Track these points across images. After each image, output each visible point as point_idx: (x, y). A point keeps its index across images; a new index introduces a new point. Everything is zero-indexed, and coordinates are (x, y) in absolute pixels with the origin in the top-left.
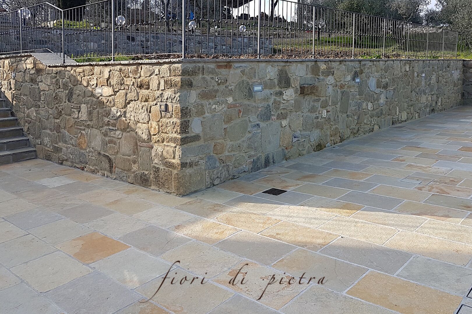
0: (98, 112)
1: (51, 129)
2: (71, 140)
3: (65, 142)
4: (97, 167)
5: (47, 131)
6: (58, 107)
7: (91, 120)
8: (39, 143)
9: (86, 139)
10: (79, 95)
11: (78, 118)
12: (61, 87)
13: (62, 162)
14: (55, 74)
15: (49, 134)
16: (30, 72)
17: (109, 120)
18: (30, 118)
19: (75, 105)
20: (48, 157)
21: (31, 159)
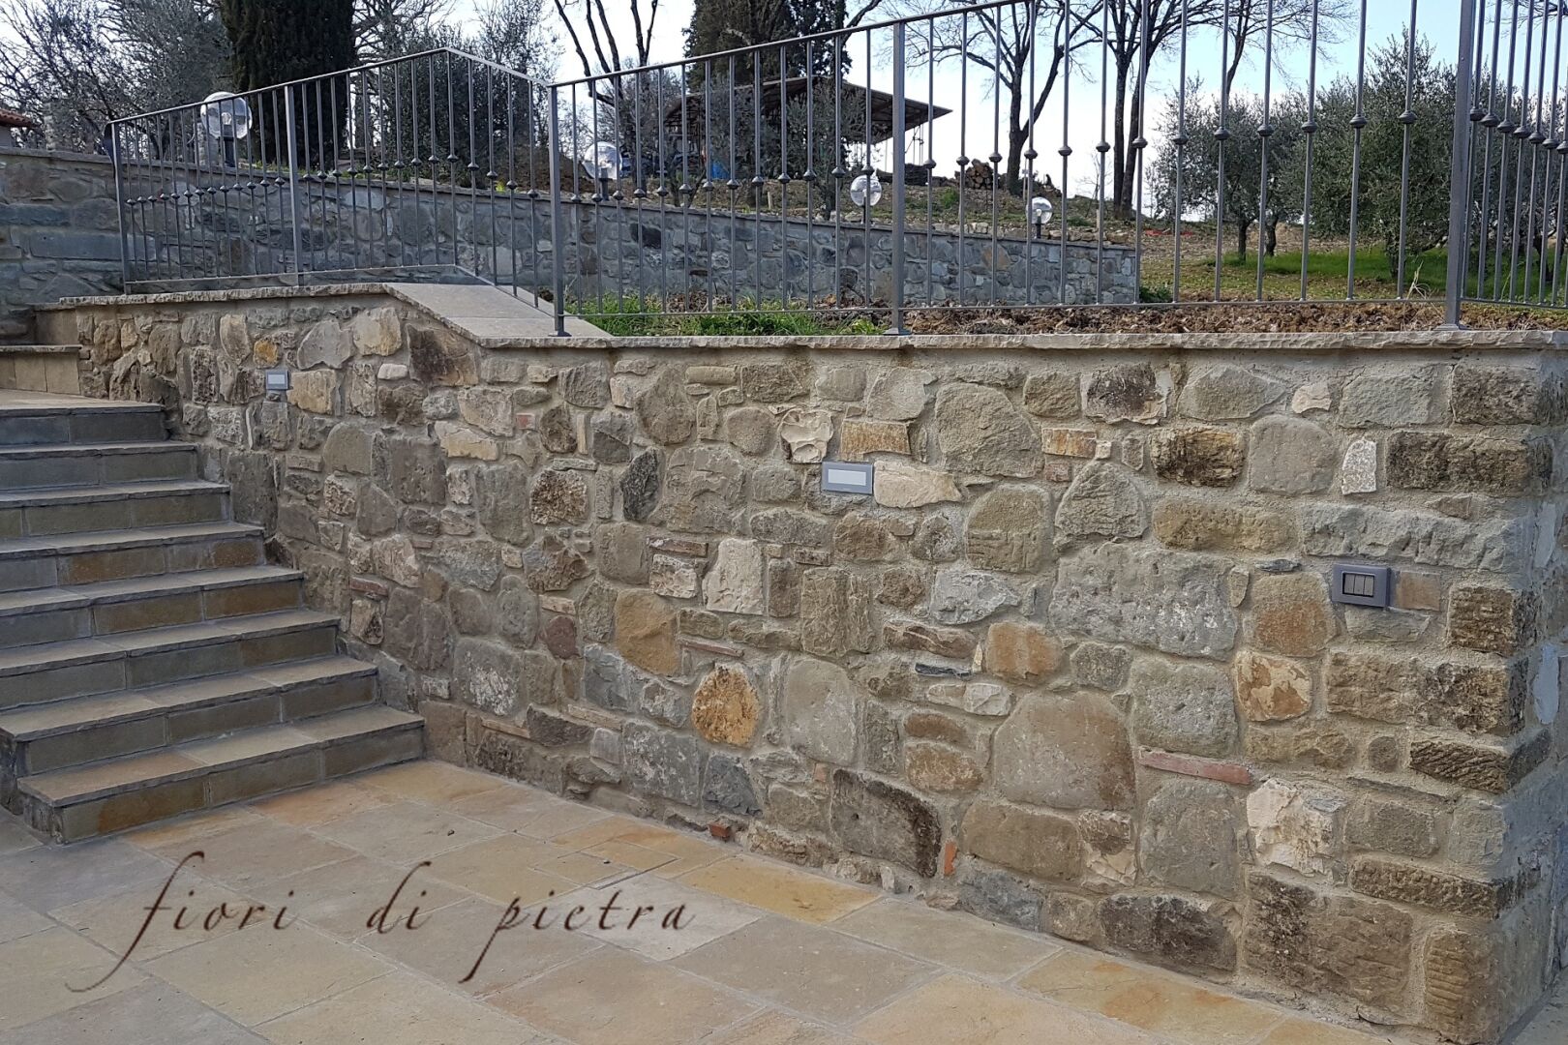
0: (842, 582)
1: (515, 639)
2: (653, 699)
3: (615, 703)
4: (822, 838)
5: (489, 644)
6: (558, 538)
7: (790, 616)
8: (443, 692)
9: (751, 701)
10: (707, 491)
11: (697, 598)
12: (581, 448)
13: (584, 790)
14: (542, 384)
15: (504, 659)
16: (375, 369)
17: (919, 623)
18: (384, 578)
19: (677, 538)
20: (497, 759)
21: (402, 762)
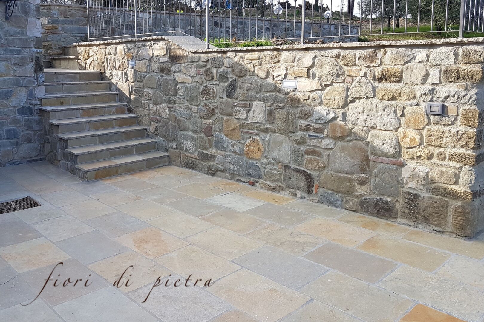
0: (288, 113)
1: (195, 132)
2: (233, 147)
3: (223, 148)
4: (280, 184)
5: (188, 133)
6: (208, 104)
7: (273, 123)
8: (175, 147)
9: (261, 146)
10: (250, 89)
11: (247, 119)
12: (215, 79)
13: (213, 173)
14: (205, 62)
15: (192, 137)
16: (159, 59)
17: (309, 123)
18: (160, 116)
19: (241, 102)
20: (189, 165)
21: (164, 166)
